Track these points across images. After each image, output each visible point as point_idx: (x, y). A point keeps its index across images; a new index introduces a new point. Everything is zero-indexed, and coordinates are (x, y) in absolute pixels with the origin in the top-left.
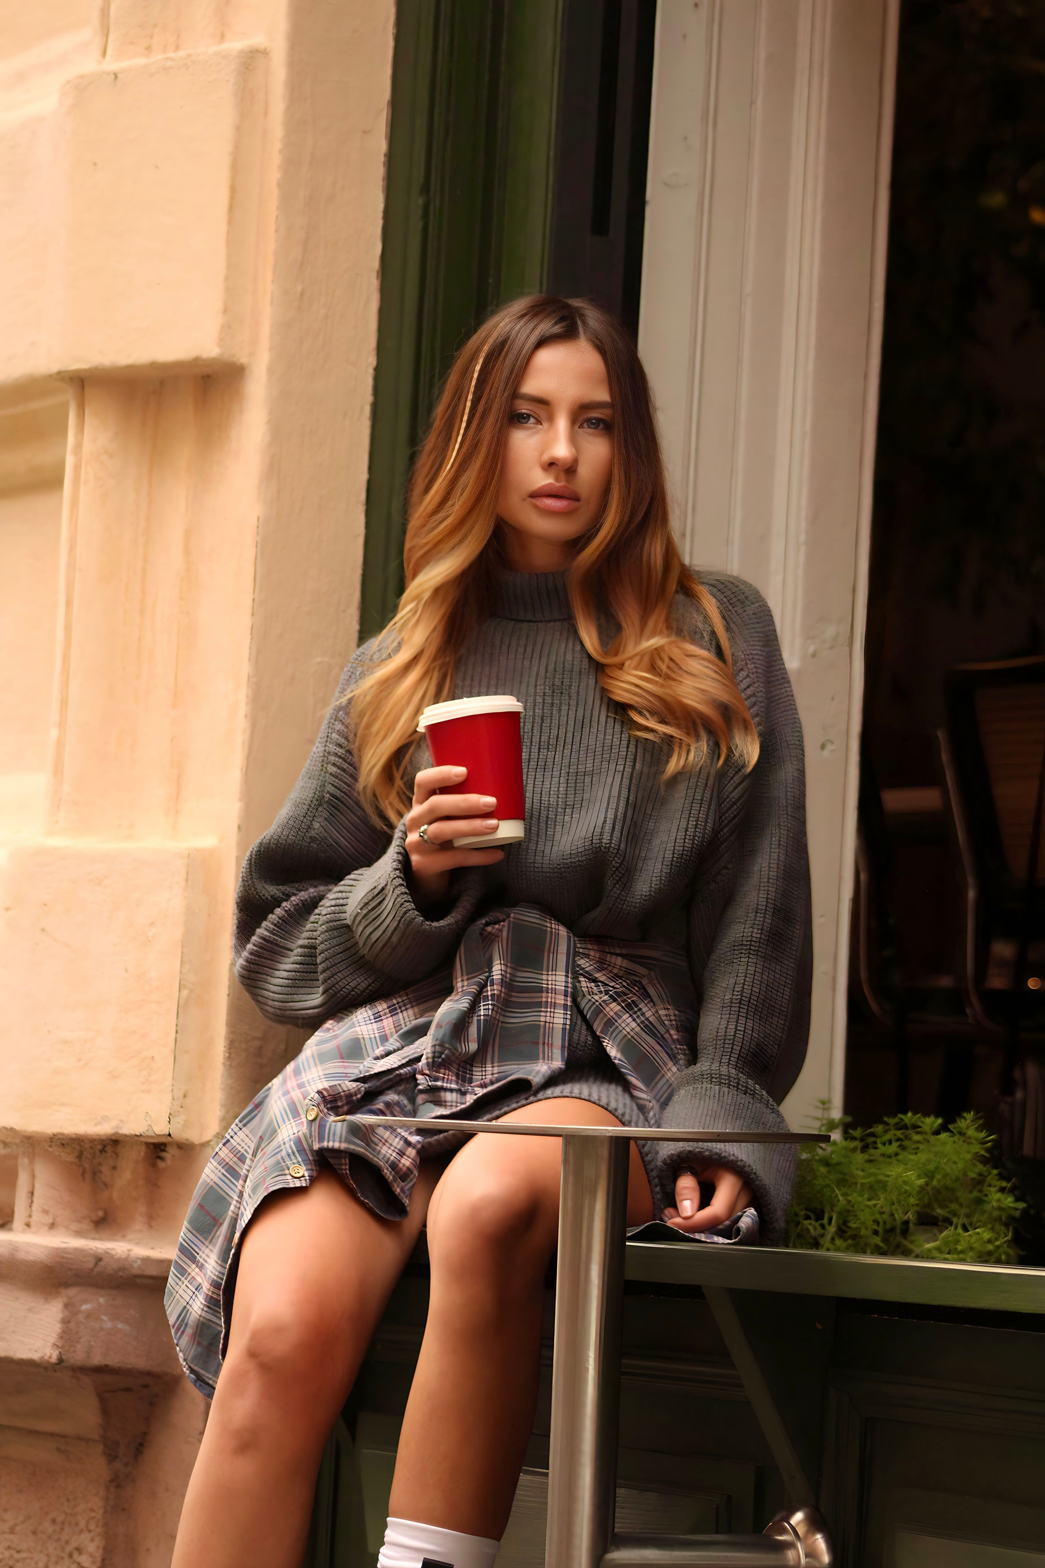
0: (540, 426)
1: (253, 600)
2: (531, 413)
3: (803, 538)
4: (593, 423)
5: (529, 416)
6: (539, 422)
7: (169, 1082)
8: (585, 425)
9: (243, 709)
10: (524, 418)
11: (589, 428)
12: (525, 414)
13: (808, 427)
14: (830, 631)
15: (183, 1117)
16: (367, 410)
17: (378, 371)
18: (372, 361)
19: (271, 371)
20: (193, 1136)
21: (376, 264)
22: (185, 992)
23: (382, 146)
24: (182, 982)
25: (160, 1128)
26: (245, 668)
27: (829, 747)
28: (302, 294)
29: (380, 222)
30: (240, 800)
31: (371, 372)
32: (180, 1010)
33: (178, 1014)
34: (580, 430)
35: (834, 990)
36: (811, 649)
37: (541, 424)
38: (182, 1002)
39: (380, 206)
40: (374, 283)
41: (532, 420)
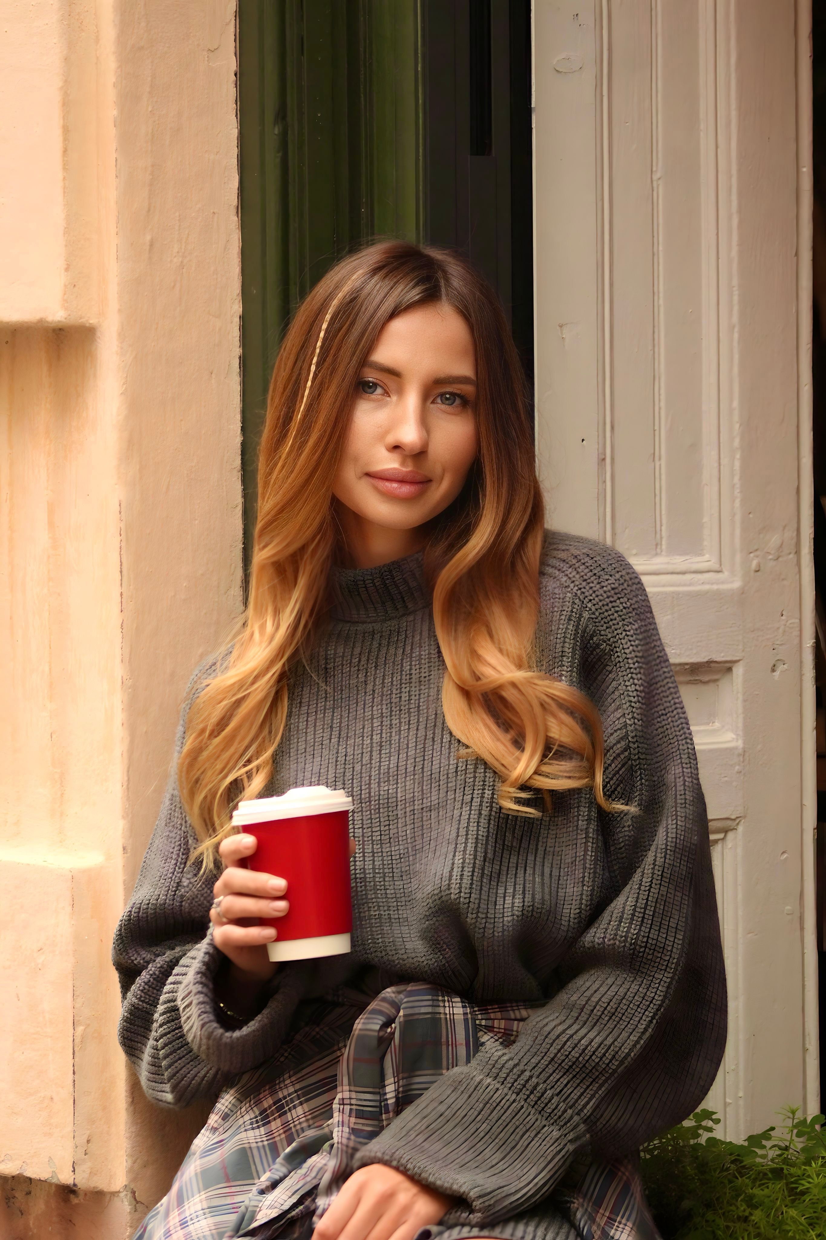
0: (388, 399)
1: (121, 594)
2: (378, 381)
3: (737, 442)
4: (447, 399)
5: (375, 385)
6: (387, 393)
7: (69, 1128)
8: (439, 400)
9: (119, 716)
10: (370, 387)
11: (443, 403)
12: (370, 382)
13: (735, 319)
14: (774, 540)
15: (89, 1164)
16: (236, 363)
17: (245, 320)
18: (237, 308)
19: (122, 336)
20: (100, 1183)
21: (234, 199)
22: (80, 1029)
23: (232, 64)
24: (76, 1018)
25: (66, 1177)
26: (119, 671)
27: (781, 668)
28: (151, 245)
29: (234, 151)
30: (123, 817)
31: (237, 320)
32: (76, 1049)
33: (74, 1054)
34: (432, 406)
35: (802, 929)
36: (755, 563)
37: (389, 396)
38: (77, 1040)
39: (235, 133)
40: (234, 221)
41: (379, 391)
